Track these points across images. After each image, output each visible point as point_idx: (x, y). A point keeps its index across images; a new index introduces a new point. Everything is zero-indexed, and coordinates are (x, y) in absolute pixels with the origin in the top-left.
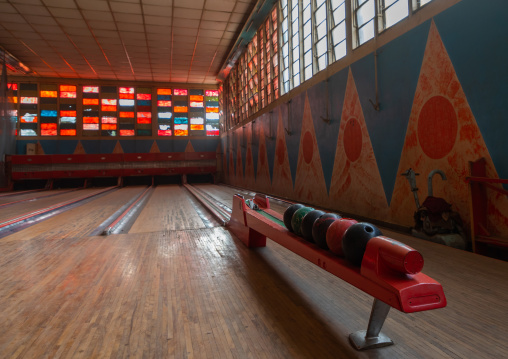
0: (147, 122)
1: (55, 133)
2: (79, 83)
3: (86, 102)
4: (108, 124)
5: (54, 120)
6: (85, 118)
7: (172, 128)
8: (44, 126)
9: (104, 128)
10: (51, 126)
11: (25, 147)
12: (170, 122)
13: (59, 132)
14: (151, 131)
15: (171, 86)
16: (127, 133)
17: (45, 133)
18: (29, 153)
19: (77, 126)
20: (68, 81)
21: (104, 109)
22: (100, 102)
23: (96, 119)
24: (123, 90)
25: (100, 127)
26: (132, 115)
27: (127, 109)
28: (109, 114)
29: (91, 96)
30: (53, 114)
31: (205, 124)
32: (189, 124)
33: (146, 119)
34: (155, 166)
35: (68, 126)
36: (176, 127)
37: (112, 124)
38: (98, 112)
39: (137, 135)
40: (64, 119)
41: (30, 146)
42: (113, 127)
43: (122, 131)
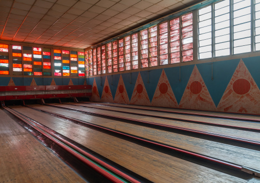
0: (49, 68)
2: (10, 43)
3: (14, 55)
6: (14, 64)
9: (25, 70)
14: (51, 73)
15: (61, 48)
19: (9, 69)
20: (3, 42)
21: (25, 59)
22: (22, 55)
23: (20, 65)
24: (35, 49)
25: (23, 70)
26: (40, 63)
27: (37, 60)
28: (28, 63)
29: (17, 51)
32: (70, 70)
33: (48, 66)
34: (62, 93)
35: (4, 69)
36: (64, 71)
37: (29, 68)
38: (21, 61)
39: (43, 75)
42: (30, 70)
43: (35, 73)
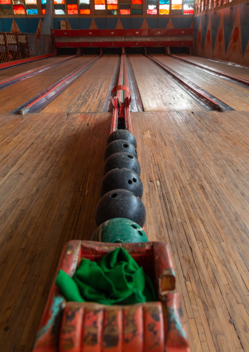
0: (139, 3)
1: (76, 12)
4: (112, 4)
5: (75, 2)
7: (157, 8)
8: (69, 6)
9: (109, 8)
10: (74, 6)
11: (59, 23)
12: (157, 3)
13: (79, 12)
14: (142, 10)
16: (125, 12)
17: (70, 13)
18: (63, 28)
19: (91, 7)
23: (103, 1)
25: (106, 7)
31: (183, 5)
32: (171, 4)
34: (148, 39)
35: (85, 6)
36: (161, 7)
39: (132, 14)
41: (63, 23)
42: (116, 7)
43: (121, 11)
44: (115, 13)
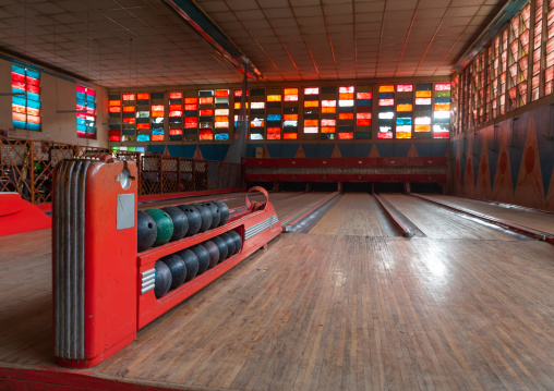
0: (367, 124)
1: (278, 136)
2: (301, 85)
3: (308, 104)
4: (327, 126)
5: (279, 124)
6: (306, 121)
7: (393, 131)
8: (270, 130)
9: (323, 131)
10: (276, 130)
11: (254, 150)
12: (392, 124)
13: (282, 136)
14: (370, 133)
15: (395, 81)
16: (346, 136)
17: (270, 137)
18: (258, 156)
19: (298, 130)
20: (290, 84)
21: (323, 111)
22: (320, 104)
23: (316, 122)
24: (342, 90)
25: (319, 130)
26: (351, 116)
27: (346, 110)
28: (328, 116)
29: (312, 98)
30: (277, 118)
31: (432, 125)
32: (413, 125)
33: (366, 120)
34: (376, 172)
35: (290, 129)
36: (398, 129)
37: (331, 127)
38: (317, 115)
39: (356, 138)
40: (287, 123)
41: (259, 150)
42: (332, 130)
43: (340, 134)
44: (332, 137)
